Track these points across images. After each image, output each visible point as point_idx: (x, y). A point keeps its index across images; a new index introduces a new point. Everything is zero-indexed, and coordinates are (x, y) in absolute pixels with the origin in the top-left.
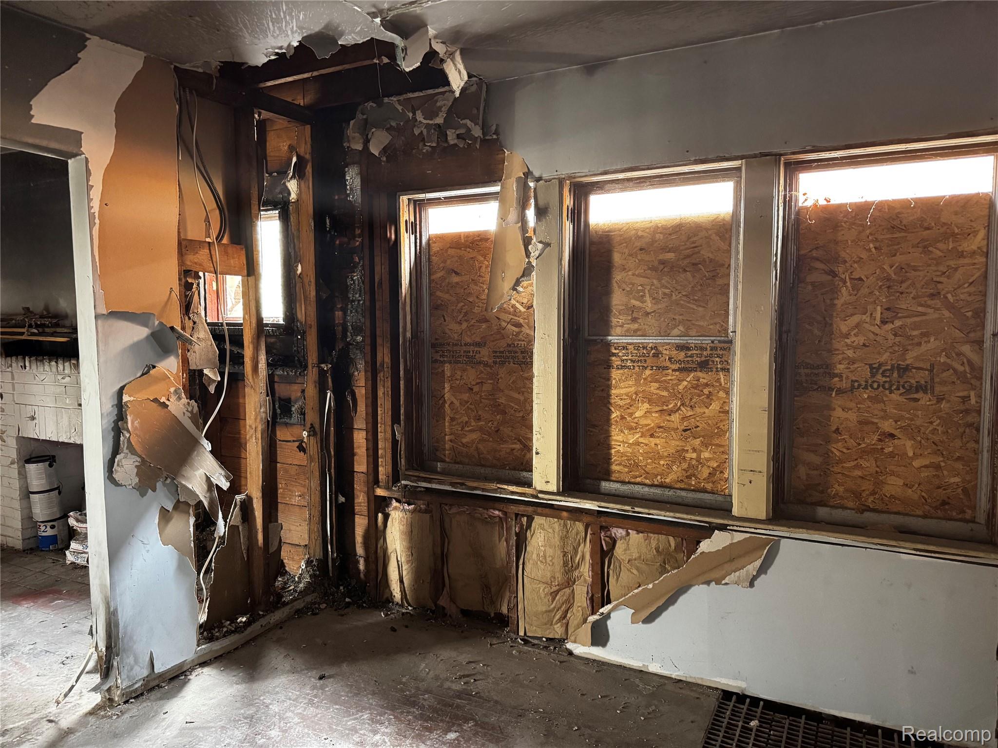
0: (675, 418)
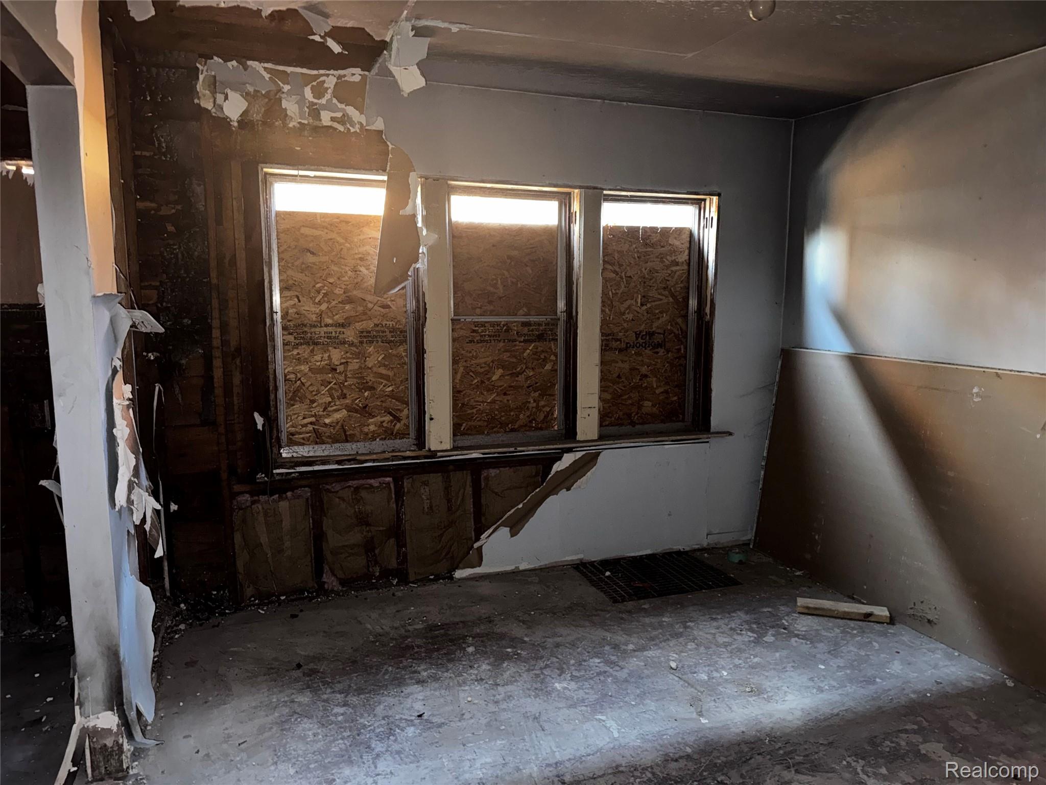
0: (521, 378)
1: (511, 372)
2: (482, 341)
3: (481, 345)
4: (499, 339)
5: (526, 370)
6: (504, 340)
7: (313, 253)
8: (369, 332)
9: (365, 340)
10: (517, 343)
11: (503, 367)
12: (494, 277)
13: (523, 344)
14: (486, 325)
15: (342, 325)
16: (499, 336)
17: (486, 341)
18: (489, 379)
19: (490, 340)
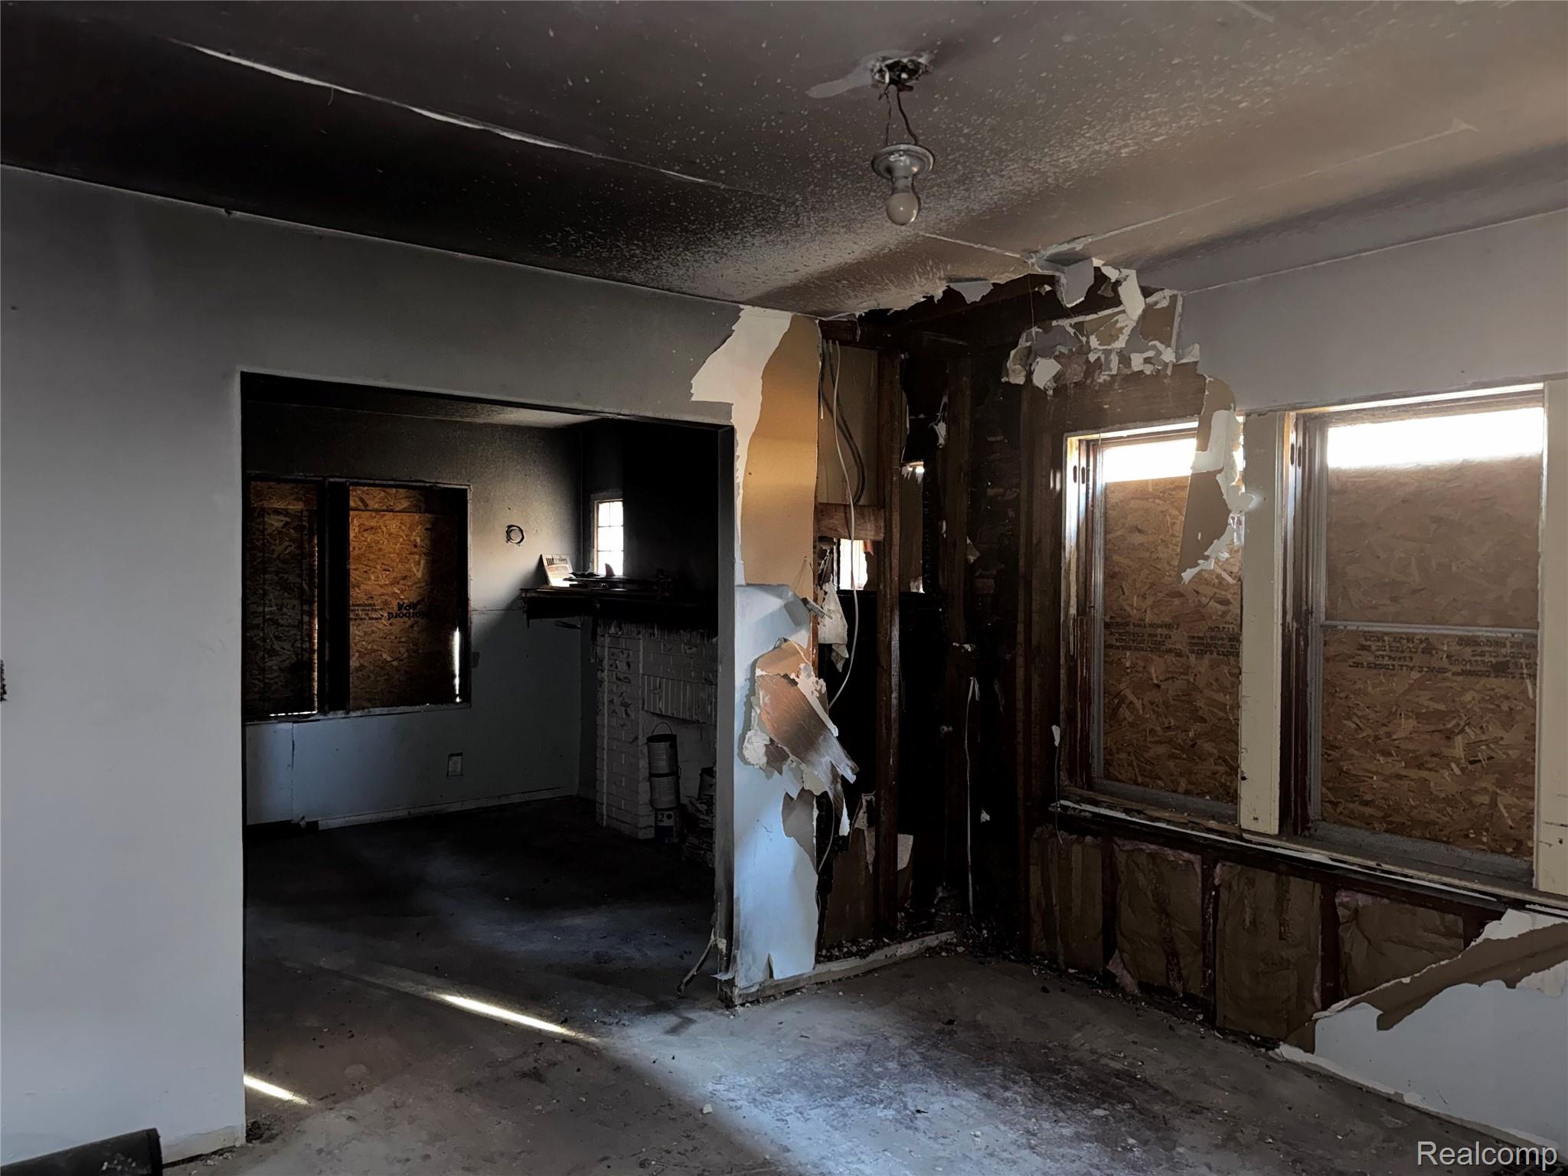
0: (1457, 742)
1: (1433, 728)
2: (1377, 666)
3: (1375, 671)
4: (1411, 665)
5: (1467, 728)
6: (1422, 667)
7: (1140, 531)
8: (1202, 638)
9: (1196, 648)
10: (1449, 675)
11: (1418, 716)
12: (1403, 555)
13: (1460, 678)
14: (1386, 638)
15: (1169, 626)
16: (1411, 658)
17: (1386, 667)
18: (1389, 735)
19: (1394, 666)
